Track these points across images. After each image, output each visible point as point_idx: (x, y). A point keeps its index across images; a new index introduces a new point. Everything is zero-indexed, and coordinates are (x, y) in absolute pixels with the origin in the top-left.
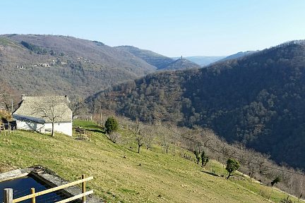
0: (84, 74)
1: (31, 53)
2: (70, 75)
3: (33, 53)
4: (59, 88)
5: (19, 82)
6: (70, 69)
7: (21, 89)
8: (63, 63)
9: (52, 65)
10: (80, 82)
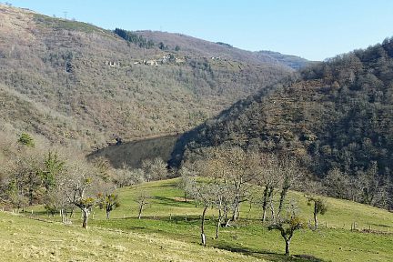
0: (213, 76)
1: (129, 45)
2: (190, 77)
3: (132, 44)
4: (173, 98)
5: (107, 86)
6: (190, 68)
7: (109, 97)
8: (178, 61)
9: (162, 62)
10: (208, 88)
